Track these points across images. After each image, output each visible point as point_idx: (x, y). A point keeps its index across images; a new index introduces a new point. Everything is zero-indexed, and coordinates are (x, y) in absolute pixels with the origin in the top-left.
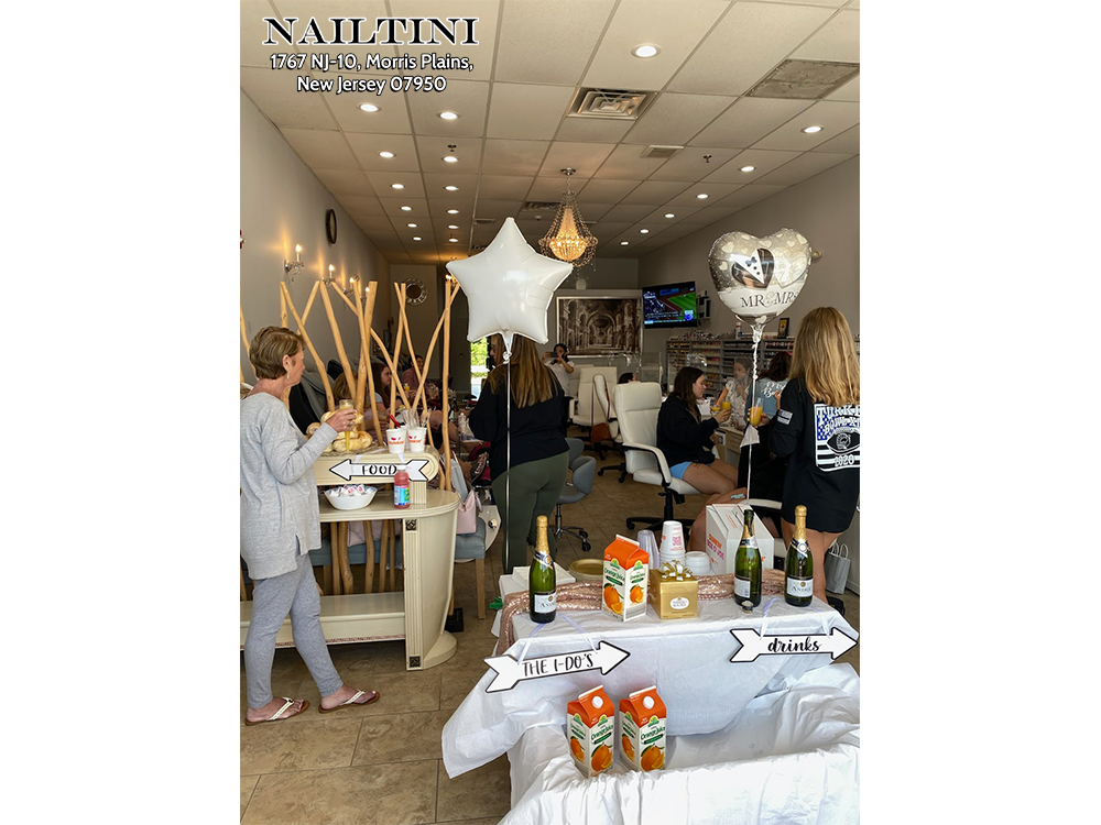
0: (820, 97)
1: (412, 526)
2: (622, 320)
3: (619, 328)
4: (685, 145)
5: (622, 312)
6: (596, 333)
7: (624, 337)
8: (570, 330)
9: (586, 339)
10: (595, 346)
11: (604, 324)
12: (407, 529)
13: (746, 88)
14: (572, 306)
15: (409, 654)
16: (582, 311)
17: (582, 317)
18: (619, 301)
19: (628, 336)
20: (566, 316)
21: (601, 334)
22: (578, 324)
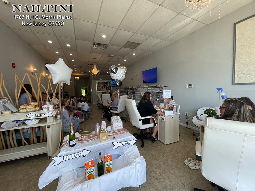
0: (134, 49)
1: (48, 127)
2: (108, 85)
3: (107, 87)
4: (114, 55)
5: (108, 84)
6: (103, 87)
7: (108, 88)
8: (99, 87)
9: (102, 88)
10: (103, 90)
11: (105, 86)
12: (47, 128)
13: (123, 46)
14: (99, 83)
15: (48, 156)
16: (101, 84)
17: (101, 85)
18: (107, 82)
19: (109, 88)
20: (98, 84)
21: (104, 88)
22: (100, 86)
